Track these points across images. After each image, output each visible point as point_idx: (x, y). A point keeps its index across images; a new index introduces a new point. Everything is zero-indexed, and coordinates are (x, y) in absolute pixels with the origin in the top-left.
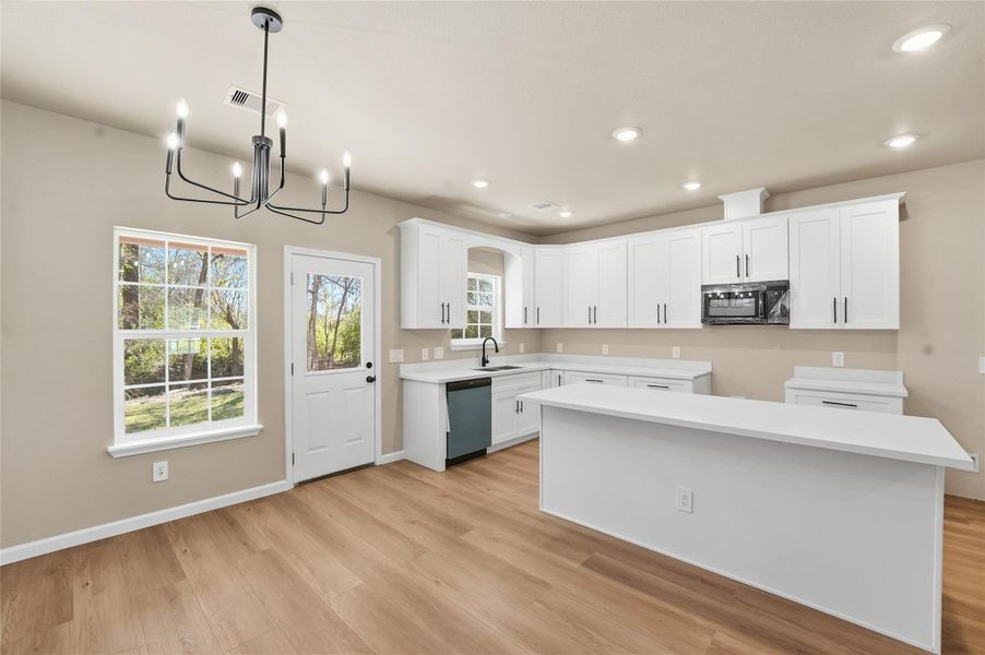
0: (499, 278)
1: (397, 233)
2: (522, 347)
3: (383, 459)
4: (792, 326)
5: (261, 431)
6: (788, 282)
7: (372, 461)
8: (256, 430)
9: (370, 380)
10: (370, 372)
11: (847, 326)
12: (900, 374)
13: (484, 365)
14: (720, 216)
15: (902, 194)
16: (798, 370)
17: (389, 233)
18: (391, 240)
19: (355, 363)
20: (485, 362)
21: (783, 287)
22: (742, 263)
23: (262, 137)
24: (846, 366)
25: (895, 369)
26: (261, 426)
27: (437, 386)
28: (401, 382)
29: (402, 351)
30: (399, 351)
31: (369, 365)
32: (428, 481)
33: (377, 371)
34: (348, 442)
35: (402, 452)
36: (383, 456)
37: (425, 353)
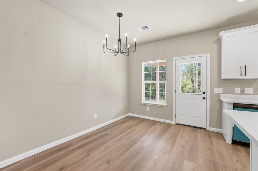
5: (167, 106)
7: (205, 127)
8: (166, 106)
9: (204, 98)
10: (205, 95)
23: (119, 39)
26: (166, 105)
27: (226, 104)
28: (221, 102)
29: (222, 89)
30: (219, 88)
31: (204, 93)
32: (215, 142)
33: (208, 95)
34: (194, 117)
35: (221, 130)
36: (210, 128)
37: (238, 90)
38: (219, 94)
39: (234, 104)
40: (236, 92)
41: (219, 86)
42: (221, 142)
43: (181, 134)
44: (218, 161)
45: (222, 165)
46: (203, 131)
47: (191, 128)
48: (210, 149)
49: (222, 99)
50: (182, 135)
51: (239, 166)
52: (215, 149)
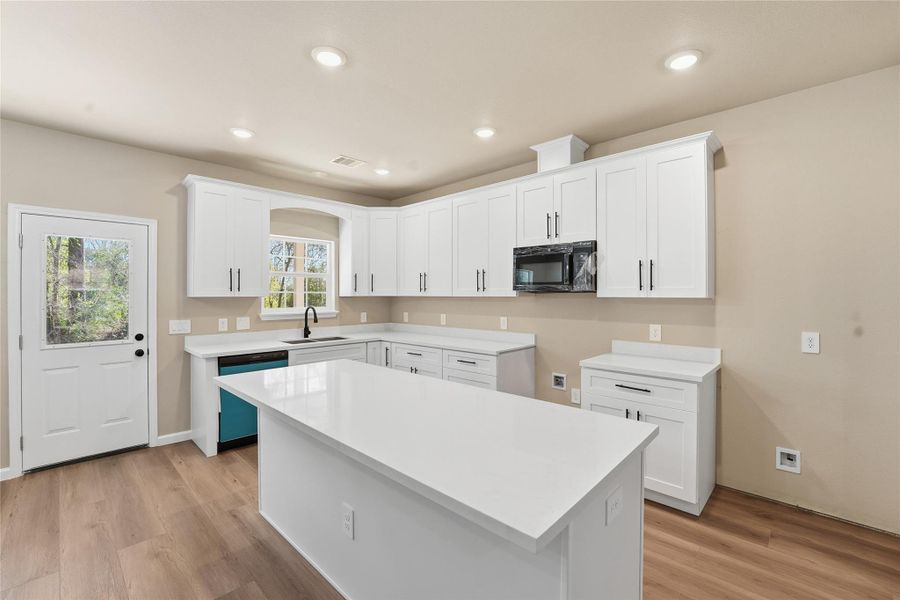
0: (333, 243)
1: (183, 193)
2: (364, 317)
3: (156, 440)
4: (600, 294)
6: (596, 242)
7: (145, 442)
9: (140, 353)
10: (141, 345)
11: (654, 294)
12: (718, 351)
13: (306, 336)
14: (534, 170)
15: (708, 133)
16: (617, 345)
17: (171, 192)
18: (174, 200)
19: (122, 334)
20: (307, 333)
21: (592, 248)
22: (553, 221)
24: (663, 341)
25: (712, 345)
27: (204, 361)
28: (188, 356)
29: (189, 321)
30: (182, 321)
31: (139, 337)
32: (180, 468)
33: (150, 344)
34: (108, 422)
35: (189, 432)
36: (160, 438)
37: (223, 323)
38: (181, 337)
39: (219, 358)
40: (220, 329)
41: (182, 315)
42: (196, 460)
43: (69, 494)
44: (201, 501)
45: (212, 506)
46: (140, 456)
47: (97, 463)
48: (175, 490)
49: (189, 348)
50: (73, 496)
51: (238, 488)
52: (187, 483)
